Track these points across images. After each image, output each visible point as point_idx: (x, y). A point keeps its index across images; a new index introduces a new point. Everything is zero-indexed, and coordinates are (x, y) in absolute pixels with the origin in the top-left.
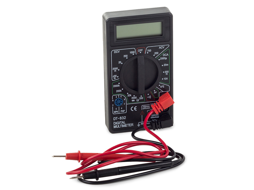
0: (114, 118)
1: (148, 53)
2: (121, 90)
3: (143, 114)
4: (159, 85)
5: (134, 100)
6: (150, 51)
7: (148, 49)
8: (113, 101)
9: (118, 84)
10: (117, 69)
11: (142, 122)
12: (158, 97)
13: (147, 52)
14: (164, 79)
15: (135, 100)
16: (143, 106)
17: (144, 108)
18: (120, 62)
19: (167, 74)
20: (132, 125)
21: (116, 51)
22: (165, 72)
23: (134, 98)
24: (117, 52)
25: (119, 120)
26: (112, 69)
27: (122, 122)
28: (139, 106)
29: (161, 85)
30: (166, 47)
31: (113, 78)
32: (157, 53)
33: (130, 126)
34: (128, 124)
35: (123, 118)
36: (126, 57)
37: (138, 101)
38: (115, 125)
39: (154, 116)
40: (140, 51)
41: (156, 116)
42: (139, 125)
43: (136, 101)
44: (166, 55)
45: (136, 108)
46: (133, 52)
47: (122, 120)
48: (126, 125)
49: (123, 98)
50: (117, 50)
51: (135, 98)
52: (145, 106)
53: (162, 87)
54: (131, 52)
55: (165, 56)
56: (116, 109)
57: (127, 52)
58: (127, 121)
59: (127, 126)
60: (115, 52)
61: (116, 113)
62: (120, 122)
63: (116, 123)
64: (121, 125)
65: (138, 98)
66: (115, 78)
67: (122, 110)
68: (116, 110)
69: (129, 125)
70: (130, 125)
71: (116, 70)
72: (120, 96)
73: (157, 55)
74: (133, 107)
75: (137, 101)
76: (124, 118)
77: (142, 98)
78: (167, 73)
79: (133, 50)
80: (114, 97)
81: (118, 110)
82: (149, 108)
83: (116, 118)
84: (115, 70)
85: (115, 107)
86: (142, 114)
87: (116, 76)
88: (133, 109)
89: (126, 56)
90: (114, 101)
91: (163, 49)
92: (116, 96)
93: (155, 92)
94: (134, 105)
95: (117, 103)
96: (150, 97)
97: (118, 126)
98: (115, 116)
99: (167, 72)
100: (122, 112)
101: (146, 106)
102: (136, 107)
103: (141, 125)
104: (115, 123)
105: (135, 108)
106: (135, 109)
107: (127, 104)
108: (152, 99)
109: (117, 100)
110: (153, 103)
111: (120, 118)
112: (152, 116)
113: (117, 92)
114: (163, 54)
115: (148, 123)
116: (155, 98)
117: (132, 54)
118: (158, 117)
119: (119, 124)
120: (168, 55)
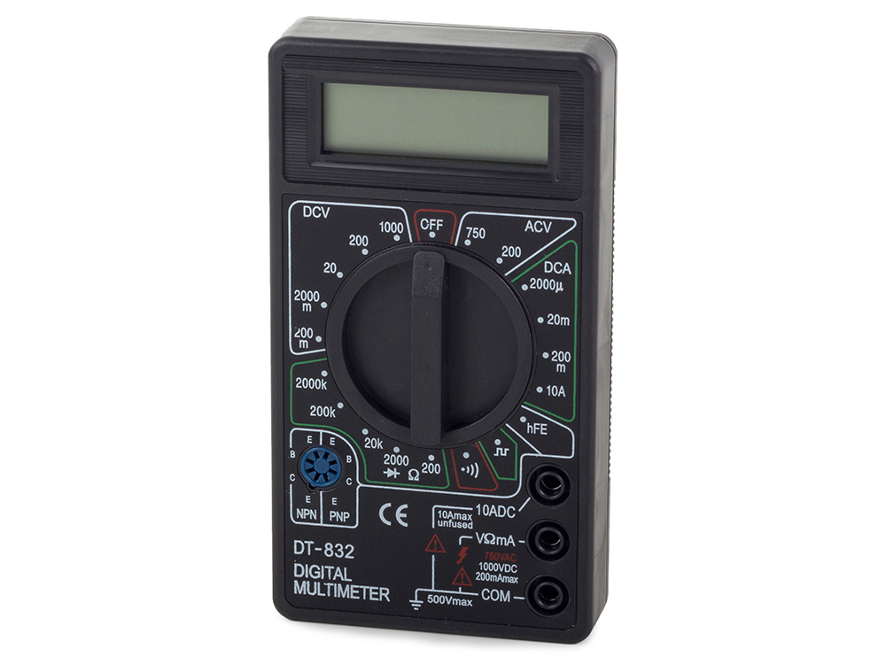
0: (299, 545)
1: (468, 243)
2: (335, 407)
3: (439, 548)
4: (523, 419)
5: (395, 473)
6: (479, 233)
7: (471, 221)
8: (293, 454)
9: (321, 377)
10: (313, 296)
11: (433, 590)
12: (514, 477)
13: (464, 236)
14: (545, 391)
15: (403, 470)
16: (437, 510)
17: (443, 519)
18: (330, 267)
19: (561, 368)
20: (386, 595)
21: (315, 209)
22: (551, 356)
23: (396, 460)
24: (317, 212)
25: (319, 559)
26: (293, 296)
27: (333, 572)
28: (420, 507)
29: (533, 419)
30: (558, 227)
31: (296, 341)
32: (515, 252)
33: (371, 598)
34: (365, 588)
35: (339, 554)
36: (362, 247)
37: (417, 479)
38: (300, 581)
39: (493, 573)
41: (504, 574)
42: (416, 601)
43: (403, 479)
44: (558, 268)
45: (405, 515)
46: (397, 228)
47: (334, 562)
48: (353, 592)
49: (341, 449)
50: (320, 205)
51: (403, 461)
52: (448, 510)
53: (538, 431)
54: (387, 227)
55: (552, 276)
56: (308, 499)
57: (368, 223)
58: (359, 573)
59: (361, 594)
60: (308, 212)
61: (307, 519)
62: (326, 570)
63: (307, 571)
64: (332, 588)
65: (416, 463)
66: (303, 343)
67: (335, 509)
68: (308, 506)
69: (368, 591)
70: (371, 593)
71: (313, 303)
72: (326, 437)
73: (515, 261)
74: (389, 505)
75: (411, 478)
76: (347, 552)
77: (434, 469)
78: (564, 362)
79: (397, 217)
80: (300, 437)
81: (314, 505)
82: (470, 526)
83: (306, 545)
84: (307, 301)
85: (304, 488)
86: (435, 550)
87: (307, 332)
88: (390, 514)
89: (359, 240)
90: (299, 455)
91: (545, 238)
92: (310, 433)
93: (502, 452)
94: (397, 499)
95: (312, 462)
96: (474, 470)
97: (317, 586)
98: (305, 533)
99: (564, 357)
100: (334, 521)
101: (454, 511)
102: (406, 506)
103: (426, 605)
104: (299, 568)
105: (402, 512)
106: (399, 515)
107: (361, 485)
108: (484, 482)
109: (313, 458)
110: (491, 502)
111: (327, 549)
112: (483, 571)
113: (311, 414)
114: (546, 260)
115: (464, 603)
116: (499, 478)
117: (392, 235)
118: (513, 580)
119: (318, 577)
120: (569, 270)
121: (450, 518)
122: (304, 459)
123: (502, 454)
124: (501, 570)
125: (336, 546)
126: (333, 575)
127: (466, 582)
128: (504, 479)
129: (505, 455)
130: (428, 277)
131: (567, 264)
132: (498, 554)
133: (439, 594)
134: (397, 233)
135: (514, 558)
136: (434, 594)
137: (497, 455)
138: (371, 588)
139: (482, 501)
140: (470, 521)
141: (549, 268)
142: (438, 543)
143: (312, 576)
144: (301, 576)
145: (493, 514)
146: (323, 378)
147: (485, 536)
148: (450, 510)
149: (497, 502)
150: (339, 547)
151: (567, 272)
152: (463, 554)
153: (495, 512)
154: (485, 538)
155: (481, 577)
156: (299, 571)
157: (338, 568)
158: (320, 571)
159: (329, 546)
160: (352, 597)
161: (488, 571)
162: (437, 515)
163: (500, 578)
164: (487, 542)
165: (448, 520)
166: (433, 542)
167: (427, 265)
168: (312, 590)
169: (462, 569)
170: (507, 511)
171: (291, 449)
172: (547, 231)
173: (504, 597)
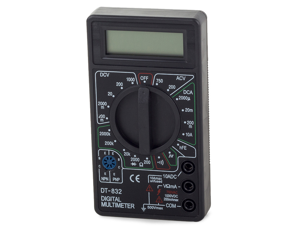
0: (102, 190)
1: (157, 84)
2: (113, 142)
3: (151, 190)
4: (178, 145)
5: (135, 164)
6: (161, 81)
7: (158, 77)
8: (99, 158)
9: (108, 132)
11: (149, 204)
12: (176, 165)
13: (155, 82)
14: (185, 135)
15: (137, 163)
16: (150, 176)
17: (152, 180)
18: (110, 94)
19: (190, 127)
20: (133, 206)
21: (104, 74)
23: (135, 160)
25: (109, 194)
26: (98, 104)
27: (115, 199)
28: (144, 176)
29: (181, 144)
30: (188, 78)
31: (99, 119)
32: (173, 87)
33: (128, 208)
34: (126, 204)
35: (117, 192)
36: (121, 86)
37: (142, 166)
38: (103, 202)
39: (170, 198)
40: (144, 78)
41: (173, 198)
42: (144, 208)
43: (137, 166)
44: (188, 92)
45: (139, 179)
46: (133, 80)
47: (115, 195)
48: (122, 205)
49: (116, 156)
50: (106, 72)
51: (137, 160)
52: (153, 177)
53: (183, 149)
54: (129, 79)
55: (186, 95)
56: (105, 174)
57: (122, 78)
58: (124, 199)
59: (124, 206)
60: (102, 75)
61: (105, 181)
62: (112, 198)
63: (106, 198)
64: (115, 204)
65: (142, 160)
66: (102, 120)
67: (115, 177)
68: (105, 176)
69: (127, 205)
70: (128, 206)
71: (104, 106)
72: (111, 152)
73: (173, 90)
74: (133, 175)
75: (140, 166)
76: (119, 192)
77: (148, 162)
78: (191, 125)
79: (132, 76)
80: (102, 152)
81: (107, 176)
82: (161, 182)
83: (105, 190)
84: (102, 106)
85: (104, 170)
86: (149, 190)
87: (103, 116)
88: (133, 178)
89: (120, 84)
90: (102, 159)
91: (183, 82)
92: (105, 151)
93: (171, 156)
94: (136, 173)
95: (106, 161)
96: (162, 163)
97: (109, 204)
98: (105, 185)
99: (191, 123)
100: (114, 181)
101: (155, 177)
102: (139, 175)
103: (147, 210)
104: (103, 198)
105: (138, 177)
106: (137, 179)
107: (123, 168)
108: (166, 167)
109: (106, 159)
110: (168, 173)
111: (112, 191)
112: (166, 197)
113: (105, 144)
114: (184, 90)
115: (160, 208)
116: (170, 165)
117: (131, 82)
118: (177, 200)
119: (110, 200)
120: (192, 93)
121: (154, 179)
122: (103, 160)
123: (171, 157)
124: (173, 197)
125: (115, 190)
126: (114, 200)
127: (161, 201)
128: (172, 165)
129: (172, 157)
130: (144, 97)
131: (191, 91)
132: (171, 191)
133: (151, 206)
134: (133, 81)
135: (177, 192)
136: (150, 205)
137: (169, 157)
138: (128, 204)
139: (165, 173)
140: (161, 180)
141: (185, 92)
142: (150, 188)
143: (107, 200)
144: (104, 200)
145: (169, 178)
146: (109, 132)
147: (166, 185)
148: (154, 176)
149: (170, 173)
150: (116, 190)
151: (191, 94)
152: (159, 192)
153: (170, 177)
154: (167, 186)
155: (166, 199)
156: (103, 199)
157: (116, 197)
158: (110, 198)
159: (113, 190)
160: (122, 207)
161: (168, 197)
162: (150, 178)
163: (172, 200)
164: (167, 187)
165: (154, 180)
166: (149, 188)
167: (143, 92)
168: (108, 205)
169: (159, 197)
170: (174, 177)
171: (99, 157)
172: (184, 80)
173: (174, 206)
